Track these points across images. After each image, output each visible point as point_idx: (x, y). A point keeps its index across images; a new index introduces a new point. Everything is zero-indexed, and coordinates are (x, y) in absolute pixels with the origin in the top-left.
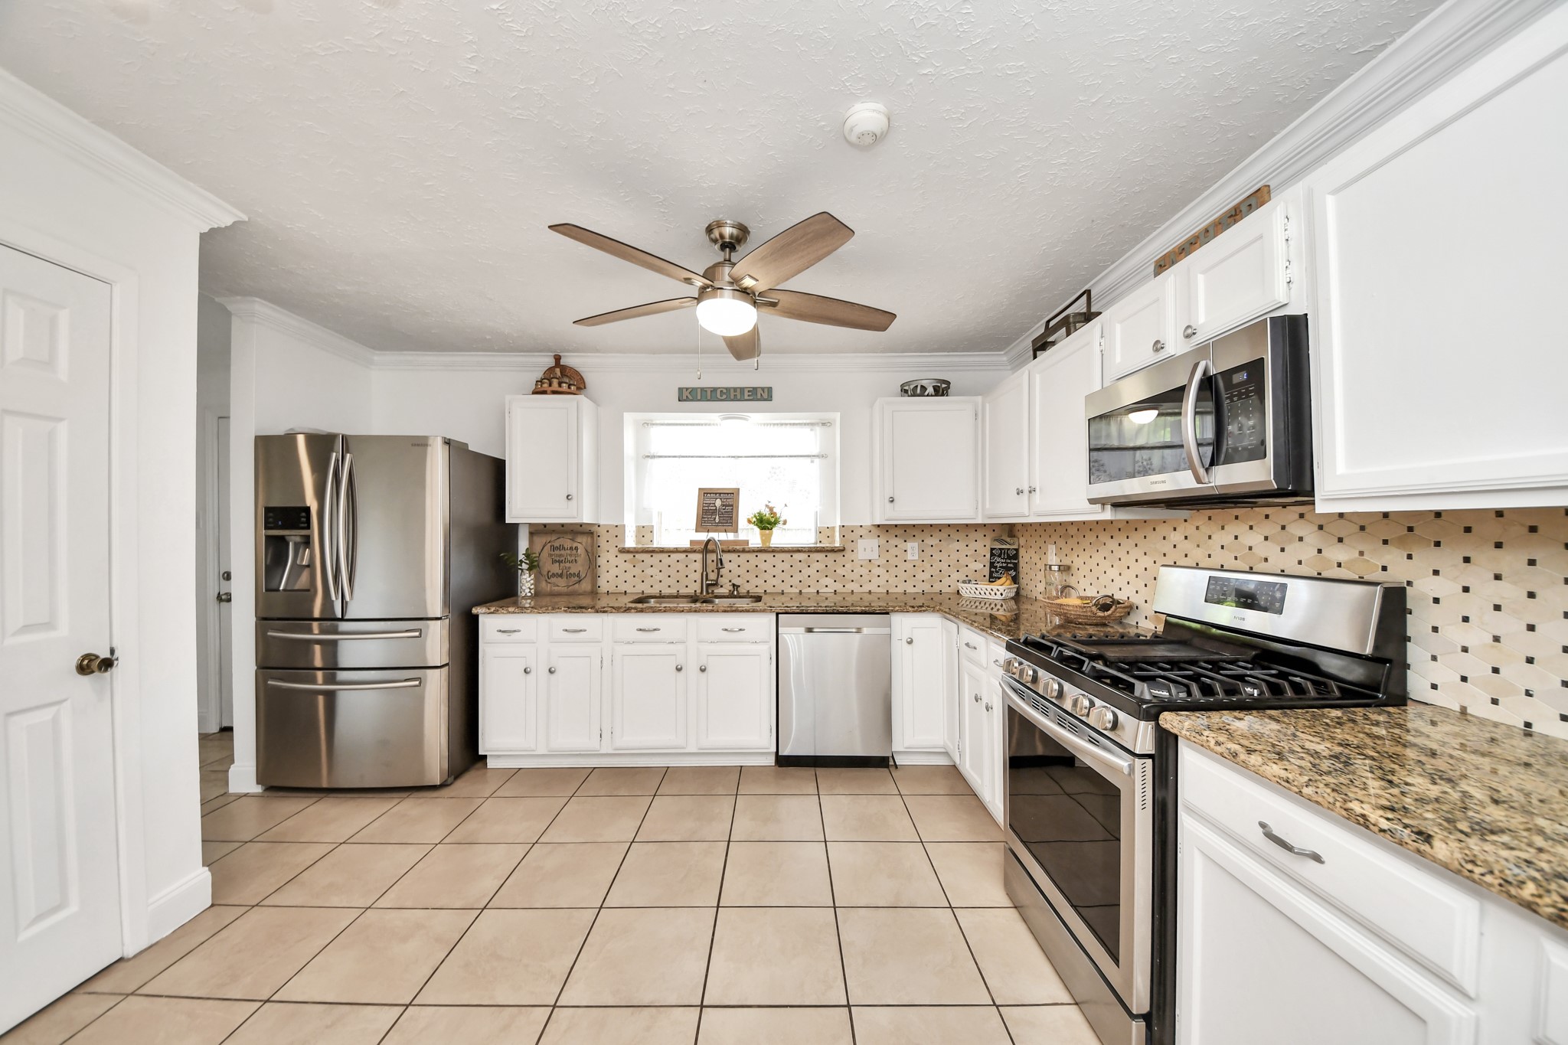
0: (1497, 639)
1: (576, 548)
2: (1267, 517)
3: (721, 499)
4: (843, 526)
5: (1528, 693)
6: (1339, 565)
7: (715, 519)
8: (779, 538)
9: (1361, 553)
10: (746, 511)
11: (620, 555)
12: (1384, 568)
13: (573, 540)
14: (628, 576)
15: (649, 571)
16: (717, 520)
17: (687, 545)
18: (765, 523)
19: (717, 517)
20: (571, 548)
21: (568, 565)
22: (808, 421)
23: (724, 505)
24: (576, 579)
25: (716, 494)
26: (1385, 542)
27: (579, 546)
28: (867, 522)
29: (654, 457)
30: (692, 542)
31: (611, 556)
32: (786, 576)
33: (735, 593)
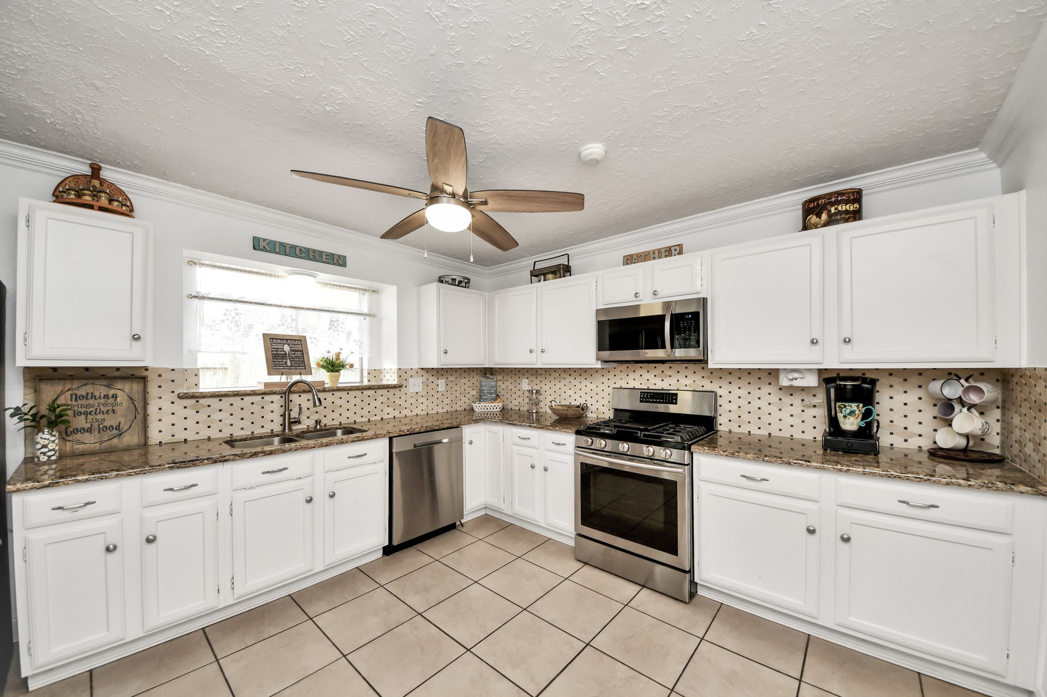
0: (739, 407)
1: (115, 397)
2: (655, 367)
3: (289, 345)
4: (400, 369)
5: (749, 422)
6: (686, 386)
7: (286, 363)
8: (347, 378)
9: (694, 381)
10: (316, 354)
11: (177, 401)
12: (703, 386)
13: (109, 386)
14: (190, 423)
15: (217, 416)
16: (289, 363)
17: (261, 387)
18: (333, 366)
19: (288, 361)
20: (106, 397)
21: (99, 417)
22: (361, 287)
23: (293, 351)
24: (115, 432)
25: (283, 340)
26: (703, 377)
27: (119, 393)
28: (416, 366)
29: (203, 298)
30: (266, 385)
31: (165, 404)
32: (357, 409)
33: (318, 427)
